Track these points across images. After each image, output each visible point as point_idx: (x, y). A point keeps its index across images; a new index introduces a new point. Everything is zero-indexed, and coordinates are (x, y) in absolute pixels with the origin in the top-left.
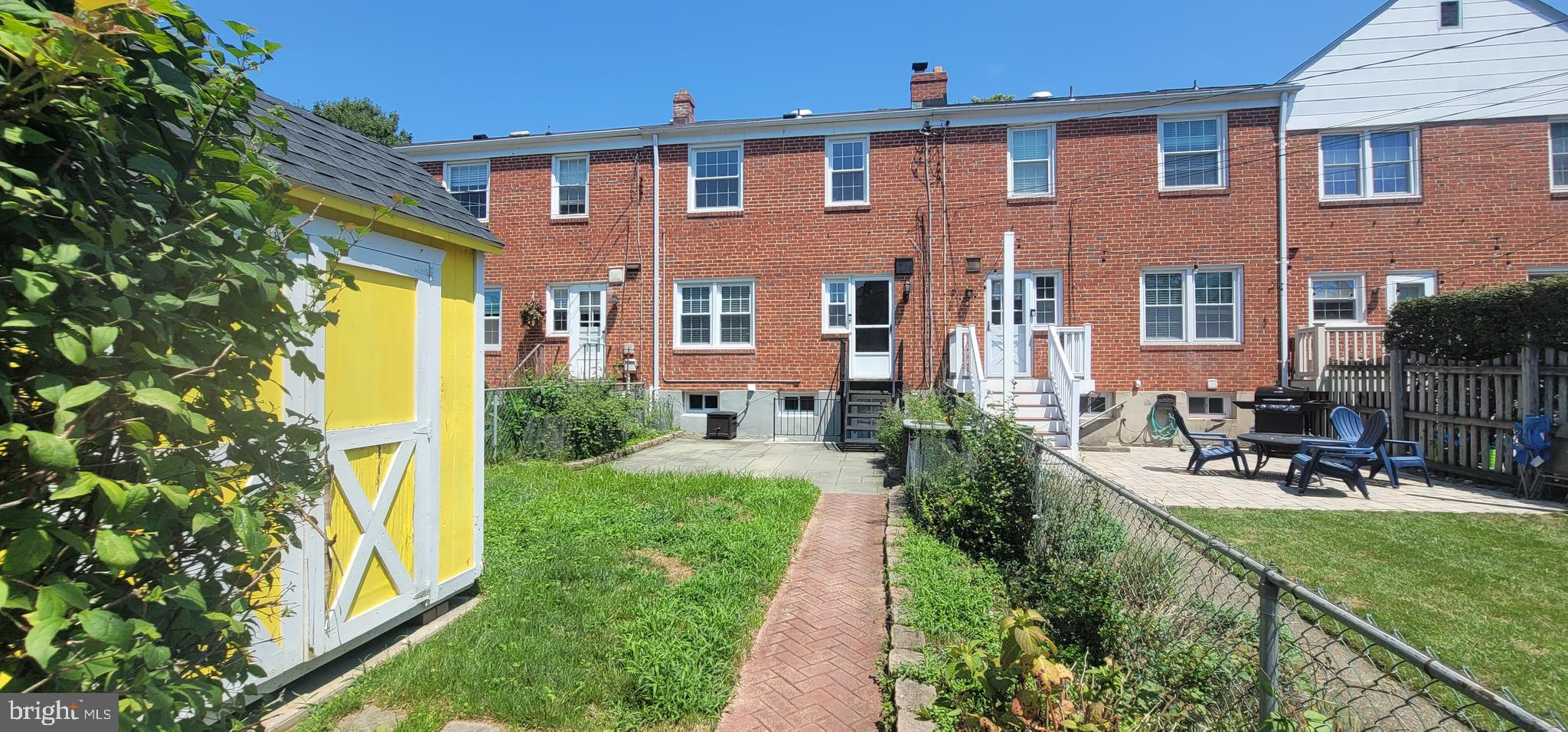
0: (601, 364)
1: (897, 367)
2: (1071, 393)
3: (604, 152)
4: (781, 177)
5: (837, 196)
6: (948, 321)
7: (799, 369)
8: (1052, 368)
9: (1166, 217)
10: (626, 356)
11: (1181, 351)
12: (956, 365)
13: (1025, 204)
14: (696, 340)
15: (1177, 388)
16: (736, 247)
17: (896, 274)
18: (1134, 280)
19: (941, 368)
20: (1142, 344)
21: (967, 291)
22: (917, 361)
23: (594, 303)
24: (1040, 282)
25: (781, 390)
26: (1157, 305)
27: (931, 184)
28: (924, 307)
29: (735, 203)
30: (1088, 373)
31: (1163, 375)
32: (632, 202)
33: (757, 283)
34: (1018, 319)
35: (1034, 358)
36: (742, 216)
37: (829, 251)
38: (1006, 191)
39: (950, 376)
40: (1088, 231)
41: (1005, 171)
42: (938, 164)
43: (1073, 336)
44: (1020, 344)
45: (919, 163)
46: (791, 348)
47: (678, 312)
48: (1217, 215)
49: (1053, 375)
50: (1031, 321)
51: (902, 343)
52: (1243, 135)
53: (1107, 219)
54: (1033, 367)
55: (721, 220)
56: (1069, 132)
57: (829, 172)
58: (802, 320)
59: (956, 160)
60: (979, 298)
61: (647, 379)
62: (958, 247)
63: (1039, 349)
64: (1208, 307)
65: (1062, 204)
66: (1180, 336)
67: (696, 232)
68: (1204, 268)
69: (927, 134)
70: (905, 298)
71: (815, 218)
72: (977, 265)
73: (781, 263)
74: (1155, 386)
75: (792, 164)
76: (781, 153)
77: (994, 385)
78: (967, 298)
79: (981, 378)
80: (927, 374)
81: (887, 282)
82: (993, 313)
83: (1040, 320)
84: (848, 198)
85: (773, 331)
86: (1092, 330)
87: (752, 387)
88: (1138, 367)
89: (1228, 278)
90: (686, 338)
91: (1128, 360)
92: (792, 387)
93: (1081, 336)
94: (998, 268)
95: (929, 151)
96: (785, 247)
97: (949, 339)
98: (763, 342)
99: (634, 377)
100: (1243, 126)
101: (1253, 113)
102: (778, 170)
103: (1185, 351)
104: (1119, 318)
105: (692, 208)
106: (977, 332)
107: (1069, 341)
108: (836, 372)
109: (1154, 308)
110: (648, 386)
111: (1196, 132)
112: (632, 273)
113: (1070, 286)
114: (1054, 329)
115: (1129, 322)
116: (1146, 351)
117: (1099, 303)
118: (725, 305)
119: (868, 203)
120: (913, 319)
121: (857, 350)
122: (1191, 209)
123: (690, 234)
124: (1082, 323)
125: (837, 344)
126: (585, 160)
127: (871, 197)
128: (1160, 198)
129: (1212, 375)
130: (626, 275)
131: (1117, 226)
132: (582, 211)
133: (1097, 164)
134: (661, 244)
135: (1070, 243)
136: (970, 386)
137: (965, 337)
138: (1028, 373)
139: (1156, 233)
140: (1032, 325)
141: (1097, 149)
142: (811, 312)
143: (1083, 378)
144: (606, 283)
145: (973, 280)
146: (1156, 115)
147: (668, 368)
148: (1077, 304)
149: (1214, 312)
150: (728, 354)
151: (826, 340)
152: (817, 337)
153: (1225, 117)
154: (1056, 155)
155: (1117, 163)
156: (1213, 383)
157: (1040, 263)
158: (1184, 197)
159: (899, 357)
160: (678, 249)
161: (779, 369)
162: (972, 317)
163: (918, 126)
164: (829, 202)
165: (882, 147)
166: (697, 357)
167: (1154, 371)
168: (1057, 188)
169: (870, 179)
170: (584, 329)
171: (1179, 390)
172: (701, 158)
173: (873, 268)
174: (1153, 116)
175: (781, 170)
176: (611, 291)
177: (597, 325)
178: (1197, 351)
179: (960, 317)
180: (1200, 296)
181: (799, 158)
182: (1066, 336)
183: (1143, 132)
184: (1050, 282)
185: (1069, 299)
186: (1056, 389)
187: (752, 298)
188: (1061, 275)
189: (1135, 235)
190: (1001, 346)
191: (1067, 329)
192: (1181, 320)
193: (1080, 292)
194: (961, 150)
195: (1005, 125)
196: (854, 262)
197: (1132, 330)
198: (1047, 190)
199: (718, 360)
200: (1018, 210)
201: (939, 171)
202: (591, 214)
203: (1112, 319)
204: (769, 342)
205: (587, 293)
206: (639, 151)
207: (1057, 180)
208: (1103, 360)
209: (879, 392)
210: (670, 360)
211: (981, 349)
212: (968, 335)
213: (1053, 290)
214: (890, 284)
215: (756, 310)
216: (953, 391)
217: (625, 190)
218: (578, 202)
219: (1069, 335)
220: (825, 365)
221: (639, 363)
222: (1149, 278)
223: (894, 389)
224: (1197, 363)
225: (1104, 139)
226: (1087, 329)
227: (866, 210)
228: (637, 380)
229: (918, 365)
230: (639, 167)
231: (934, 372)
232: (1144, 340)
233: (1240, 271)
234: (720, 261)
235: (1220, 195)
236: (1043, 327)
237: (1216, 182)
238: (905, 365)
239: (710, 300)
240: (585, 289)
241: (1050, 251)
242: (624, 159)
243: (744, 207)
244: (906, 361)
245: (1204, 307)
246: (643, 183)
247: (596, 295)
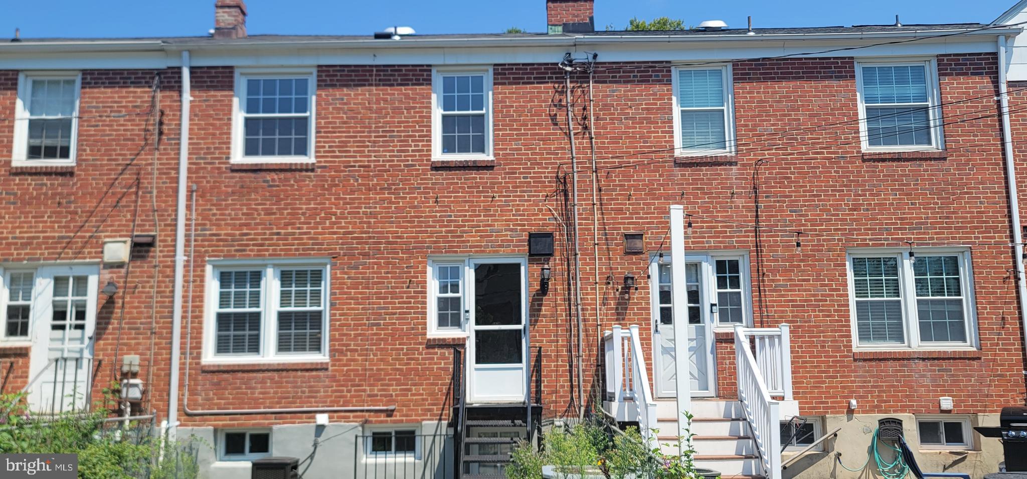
0: (83, 389)
1: (534, 384)
2: (769, 420)
3: (105, 72)
4: (370, 118)
5: (448, 147)
6: (602, 320)
7: (394, 390)
8: (741, 387)
9: (874, 186)
10: (125, 375)
11: (903, 359)
12: (615, 383)
13: (698, 164)
14: (239, 348)
15: (903, 409)
16: (303, 214)
17: (531, 255)
18: (839, 265)
19: (593, 386)
20: (854, 350)
21: (626, 279)
22: (561, 376)
23: (77, 293)
24: (720, 266)
25: (366, 422)
26: (870, 299)
27: (575, 134)
28: (569, 300)
29: (302, 150)
30: (789, 393)
31: (884, 391)
32: (146, 144)
33: (334, 266)
34: (695, 316)
35: (719, 371)
36: (313, 170)
37: (438, 221)
38: (672, 149)
39: (607, 398)
40: (778, 201)
41: (670, 121)
42: (584, 109)
43: (767, 340)
44: (698, 350)
45: (560, 106)
46: (382, 360)
47: (212, 307)
48: (934, 184)
49: (743, 395)
50: (712, 320)
51: (540, 351)
52: (957, 86)
53: (801, 187)
54: (718, 384)
55: (282, 175)
56: (749, 74)
57: (437, 113)
58: (397, 319)
59: (606, 105)
60: (643, 288)
61: (158, 410)
62: (613, 218)
63: (724, 359)
64: (932, 301)
65: (743, 165)
66: (900, 338)
67: (243, 191)
68: (927, 252)
69: (569, 69)
70: (544, 288)
71: (417, 175)
72: (638, 244)
73: (370, 238)
74: (876, 406)
75: (385, 100)
76: (371, 85)
77: (665, 409)
78: (626, 289)
79: (649, 400)
80: (575, 394)
81: (518, 266)
82: (662, 309)
83: (723, 318)
84: (464, 149)
85: (356, 335)
86: (791, 332)
87: (322, 419)
88: (852, 382)
89: (953, 264)
90: (222, 347)
91: (838, 372)
92: (382, 417)
93: (777, 340)
94: (663, 250)
95: (572, 92)
96: (373, 215)
97: (603, 345)
98: (341, 352)
99: (136, 407)
100: (957, 74)
101: (967, 60)
102: (366, 108)
103: (909, 359)
104: (824, 316)
105: (238, 156)
106: (641, 334)
107: (763, 346)
108: (448, 394)
109: (867, 302)
110: (159, 422)
111: (902, 81)
112: (141, 249)
113: (759, 274)
114: (742, 332)
115: (837, 321)
116: (860, 360)
117: (798, 296)
118: (285, 297)
119: (491, 158)
120: (554, 317)
121: (478, 362)
122: (902, 176)
123: (233, 193)
124: (777, 322)
125: (449, 353)
126: (73, 82)
127: (495, 149)
128: (864, 161)
129: (945, 392)
130: (132, 252)
131: (814, 196)
132: (65, 153)
133: (785, 115)
134: (188, 207)
135: (757, 216)
136: (633, 411)
137: (626, 342)
138: (712, 392)
139: (862, 205)
140: (713, 325)
141: (784, 97)
142: (412, 308)
143: (782, 398)
144: (98, 264)
145: (634, 263)
146: (852, 58)
147: (193, 392)
148: (770, 297)
149: (939, 308)
150: (287, 370)
151: (433, 347)
152: (421, 344)
153: (934, 63)
154: (734, 103)
155: (810, 115)
156: (947, 403)
157: (720, 242)
158: (893, 160)
159: (536, 372)
160: (214, 215)
161: (364, 391)
162: (635, 314)
163: (557, 58)
164: (438, 154)
165: (510, 84)
166: (240, 375)
167: (873, 387)
168: (737, 146)
169: (494, 125)
170: (59, 333)
171: (905, 411)
172: (253, 87)
173: (500, 246)
174: (849, 58)
175: (370, 109)
176: (107, 275)
177: (81, 327)
178: (924, 359)
179: (618, 314)
180: (921, 285)
181: (396, 93)
182: (757, 341)
183: (838, 78)
184: (734, 266)
185: (759, 289)
186: (749, 414)
187: (326, 287)
188: (747, 257)
189: (837, 208)
190: (673, 354)
191: (758, 331)
192: (901, 319)
193: (773, 281)
194: (614, 91)
195: (669, 62)
196: (473, 238)
197: (841, 331)
198: (725, 148)
199: (272, 379)
200: (688, 171)
201: (585, 118)
202: (79, 160)
203: (816, 316)
204: (352, 351)
205: (66, 279)
206: (160, 72)
207: (736, 135)
208: (808, 372)
209: (508, 422)
210: (195, 380)
211: (648, 358)
212: (630, 339)
213: (738, 277)
214: (523, 269)
215: (332, 305)
216: (612, 421)
217: (135, 128)
218: (59, 142)
219: (762, 338)
220: (432, 384)
221: (146, 385)
222: (858, 264)
223: (529, 419)
224: (924, 376)
225: (791, 84)
226: (784, 330)
227: (487, 167)
228: (141, 412)
229: (564, 382)
230: (159, 95)
231: (585, 391)
232: (858, 346)
233: (967, 254)
234: (278, 234)
235: (935, 159)
236: (727, 328)
237: (930, 143)
238: (545, 382)
239: (262, 289)
240: (62, 272)
241: (732, 227)
242: (137, 83)
243: (317, 157)
244: (546, 376)
245: (927, 301)
246: (166, 120)
247: (81, 282)
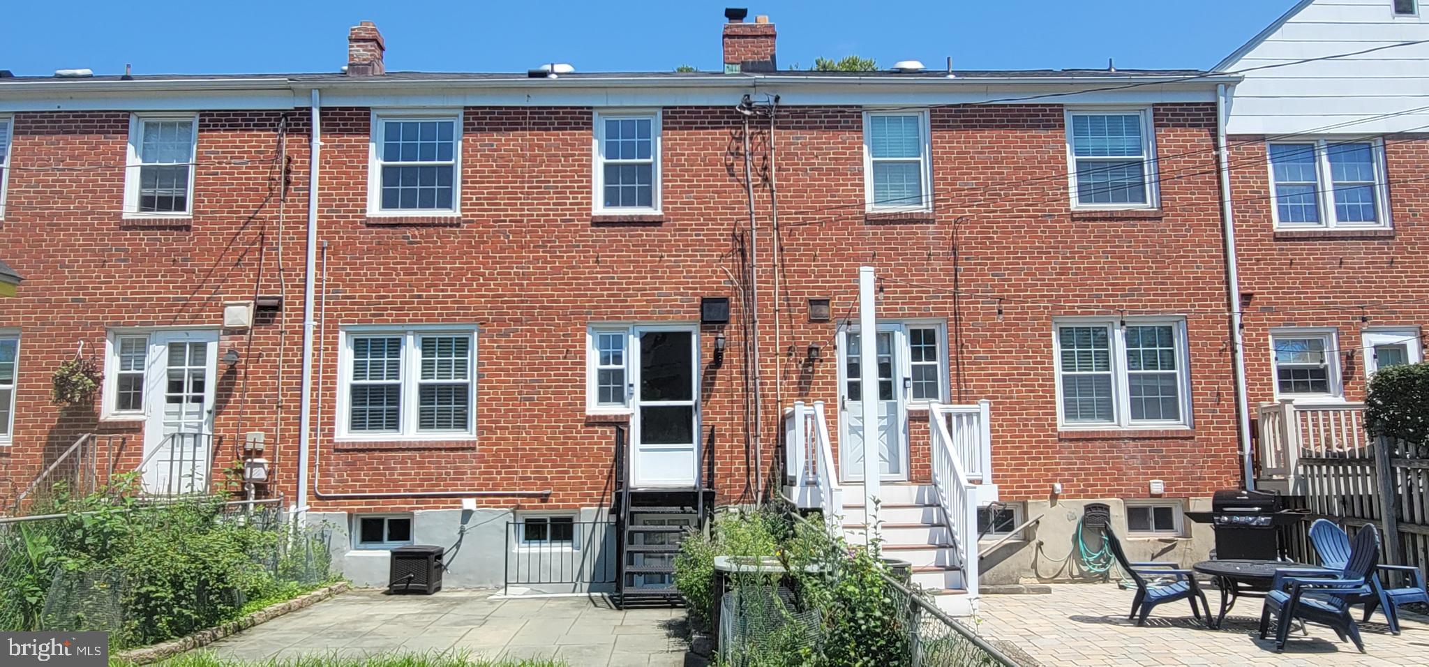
0: (202, 469)
1: (705, 467)
2: (965, 506)
3: (225, 113)
4: (524, 166)
5: (610, 200)
6: (782, 395)
7: (548, 473)
8: (936, 470)
9: (1084, 247)
10: (248, 454)
11: (1112, 439)
12: (796, 466)
13: (892, 222)
14: (376, 425)
15: (1111, 494)
16: (447, 274)
17: (703, 322)
18: (1044, 335)
19: (772, 469)
20: (1060, 429)
21: (810, 349)
22: (737, 458)
23: (194, 362)
24: (915, 336)
25: (518, 507)
26: (1077, 373)
27: (754, 186)
28: (746, 373)
29: (446, 203)
30: (987, 475)
31: (1091, 475)
32: (271, 195)
33: (481, 333)
34: (886, 391)
35: (911, 453)
36: (458, 225)
37: (599, 284)
38: (863, 204)
39: (787, 482)
40: (980, 264)
41: (861, 172)
42: (765, 158)
43: (965, 418)
44: (889, 429)
45: (737, 154)
46: (535, 439)
47: (345, 377)
48: (1148, 246)
49: (938, 479)
50: (905, 396)
51: (712, 430)
52: (1176, 139)
53: (1005, 248)
54: (910, 467)
55: (424, 231)
56: (948, 121)
57: (599, 162)
58: (553, 393)
59: (789, 154)
60: (829, 360)
61: (286, 492)
62: (796, 282)
63: (918, 439)
64: (1145, 376)
65: (941, 223)
66: (1109, 416)
67: (381, 248)
68: (1141, 321)
69: (747, 113)
70: (718, 360)
71: (576, 232)
72: (824, 310)
73: (522, 302)
74: (1082, 491)
75: (540, 147)
76: (524, 129)
77: (851, 495)
78: (810, 361)
79: (834, 484)
80: (752, 478)
81: (688, 335)
82: (850, 384)
83: (918, 394)
84: (629, 202)
85: (507, 411)
86: (991, 409)
87: (469, 504)
88: (1058, 464)
89: (1167, 335)
90: (358, 422)
91: (1041, 453)
92: (536, 503)
93: (975, 418)
94: (852, 317)
95: (751, 138)
96: (526, 276)
97: (784, 423)
98: (490, 430)
99: (262, 489)
100: (1174, 126)
101: (1184, 110)
102: (519, 155)
103: (1118, 439)
104: (1027, 391)
105: (374, 209)
106: (826, 412)
107: (960, 425)
108: (610, 477)
109: (1074, 376)
110: (287, 506)
111: (1115, 131)
112: (266, 313)
113: (958, 347)
114: (937, 408)
115: (1041, 397)
116: (1065, 440)
117: (1000, 370)
118: (427, 367)
119: (659, 212)
120: (729, 392)
121: (644, 441)
122: (1115, 236)
123: (369, 250)
124: (976, 398)
125: (610, 432)
126: (191, 123)
127: (663, 203)
128: (1073, 220)
129: (1155, 475)
130: (255, 316)
131: (1018, 258)
132: (180, 205)
133: (988, 168)
134: (319, 266)
135: (956, 280)
136: (817, 496)
137: (809, 420)
138: (903, 475)
139: (1071, 268)
140: (906, 402)
141: (987, 148)
142: (569, 381)
143: (980, 482)
144: (218, 329)
145: (819, 333)
146: (1062, 105)
147: (325, 473)
148: (969, 371)
149: (1151, 383)
150: (430, 449)
151: (593, 425)
152: (579, 421)
153: (1150, 112)
154: (931, 153)
155: (1015, 169)
156: (1157, 486)
157: (915, 309)
158: (1105, 219)
159: (709, 451)
160: (348, 275)
161: (516, 473)
162: (819, 389)
163: (735, 100)
164: (599, 208)
165: (681, 129)
166: (377, 454)
167: (1079, 469)
168: (934, 201)
169: (663, 175)
170: (175, 407)
171: (1112, 496)
172: (391, 132)
173: (669, 312)
174: (1058, 105)
175: (523, 156)
176: (227, 342)
177: (200, 400)
178: (1134, 439)
179: (801, 389)
180: (1132, 358)
181: (552, 138)
182: (954, 419)
183: (1046, 127)
184: (930, 336)
185: (956, 362)
186: (944, 499)
187: (473, 357)
188: (944, 326)
189: (1043, 271)
190: (861, 433)
191: (955, 408)
192: (1110, 394)
193: (972, 352)
194: (798, 138)
195: (861, 107)
196: (638, 303)
197: (1046, 408)
198: (921, 203)
199: (413, 459)
200: (881, 230)
201: (765, 169)
202: (196, 212)
203: (1018, 392)
204: (501, 428)
205: (183, 346)
206: (287, 114)
207: (933, 189)
208: (1009, 453)
209: (677, 509)
210: (328, 459)
211: (833, 438)
212: (813, 417)
213: (934, 349)
214: (694, 338)
215: (479, 376)
216: (793, 508)
217: (259, 176)
218: (174, 193)
219: (959, 416)
220: (592, 466)
221: (272, 465)
222: (1065, 335)
223: (701, 505)
224: (1133, 457)
225: (995, 133)
226: (984, 407)
227: (656, 223)
228: (267, 495)
229: (739, 464)
230: (285, 140)
231: (763, 475)
232: (1063, 424)
233: (1183, 324)
234: (420, 297)
235: (1150, 219)
236: (920, 405)
237: (1144, 201)
238: (718, 464)
239: (402, 359)
240: (179, 338)
241: (928, 292)
242: (260, 126)
243: (462, 210)
244: (720, 458)
245: (1138, 375)
246: (293, 167)
247: (199, 350)
